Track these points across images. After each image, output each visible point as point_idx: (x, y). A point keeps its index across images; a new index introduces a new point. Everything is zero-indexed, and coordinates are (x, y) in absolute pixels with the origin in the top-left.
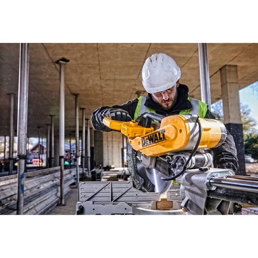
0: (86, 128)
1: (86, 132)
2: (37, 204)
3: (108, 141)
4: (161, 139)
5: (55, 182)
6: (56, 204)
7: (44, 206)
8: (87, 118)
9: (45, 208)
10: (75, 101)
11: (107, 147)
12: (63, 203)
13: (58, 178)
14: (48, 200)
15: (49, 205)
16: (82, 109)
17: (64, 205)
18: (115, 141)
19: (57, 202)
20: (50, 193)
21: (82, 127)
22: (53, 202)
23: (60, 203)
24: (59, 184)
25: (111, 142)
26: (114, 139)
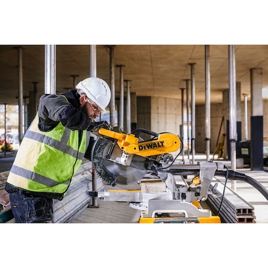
0: (125, 93)
1: (125, 99)
2: (66, 204)
3: (158, 113)
4: (159, 146)
5: (85, 176)
6: (87, 206)
7: (73, 207)
8: (126, 79)
9: (75, 209)
10: (109, 56)
11: (157, 123)
12: (96, 204)
13: (89, 170)
14: (77, 199)
15: (79, 206)
16: (119, 66)
17: (98, 207)
18: (169, 114)
19: (88, 202)
20: (80, 190)
21: (120, 92)
22: (83, 203)
23: (91, 204)
24: (91, 179)
25: (163, 115)
26: (168, 111)
